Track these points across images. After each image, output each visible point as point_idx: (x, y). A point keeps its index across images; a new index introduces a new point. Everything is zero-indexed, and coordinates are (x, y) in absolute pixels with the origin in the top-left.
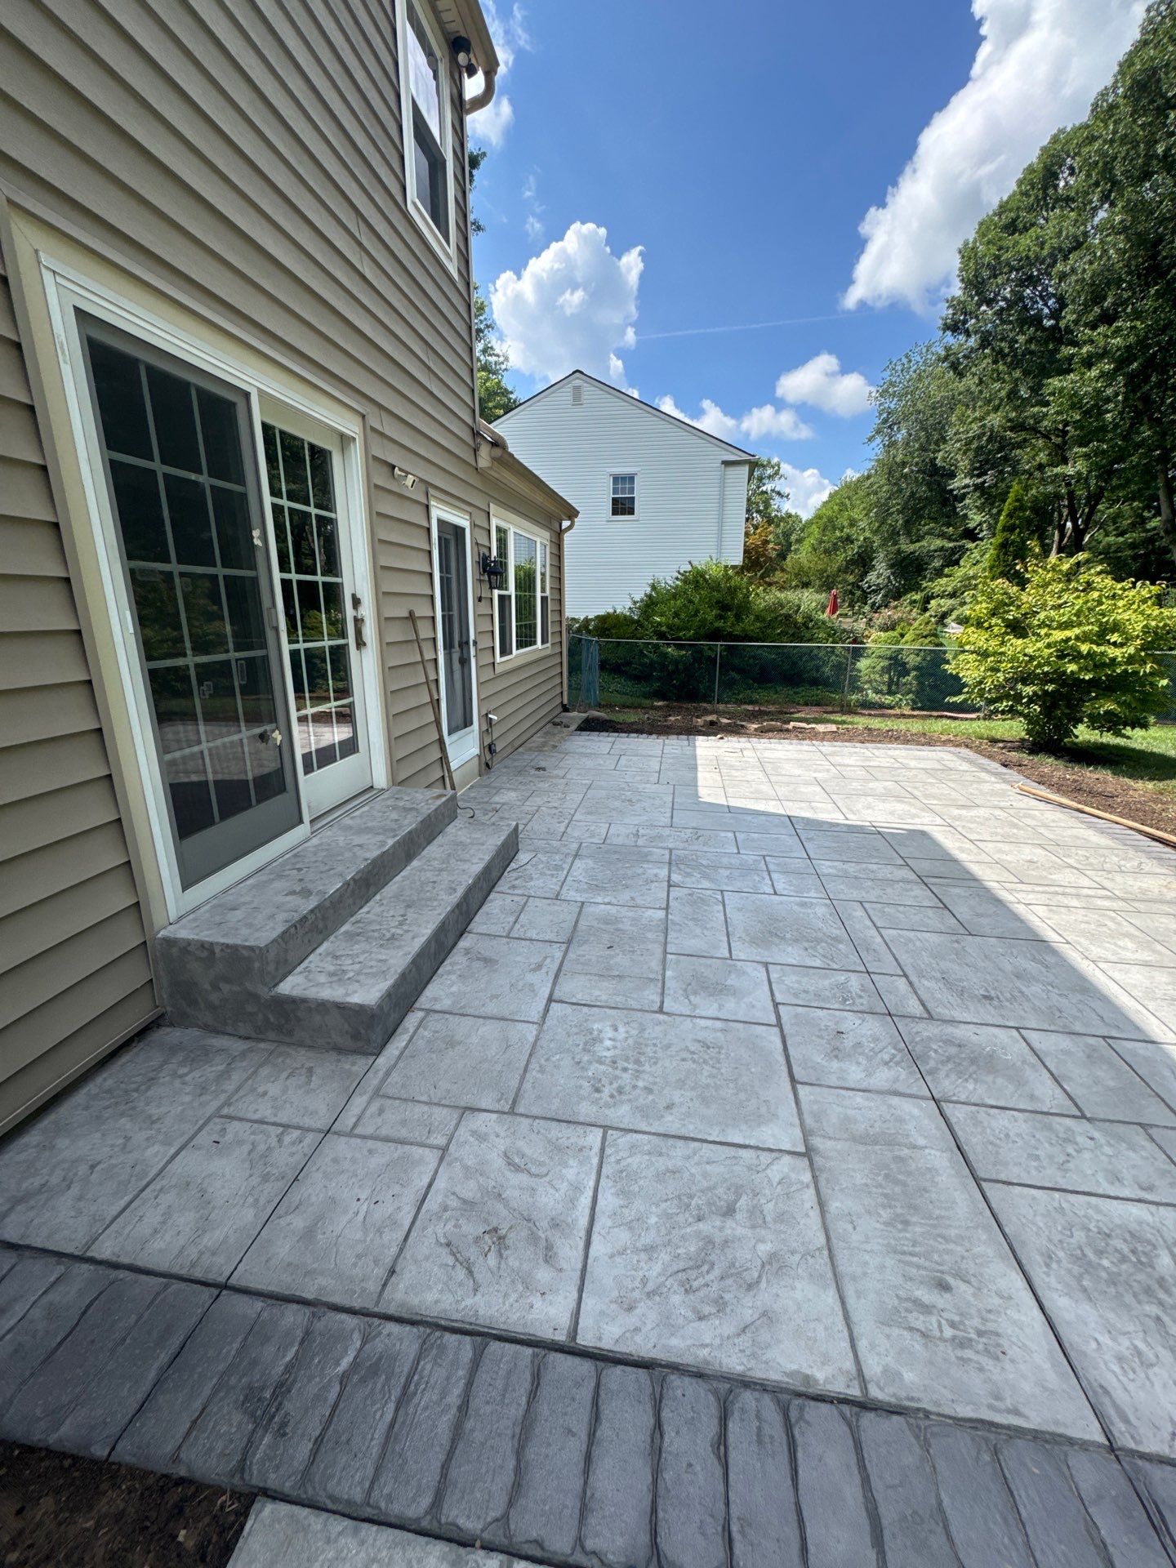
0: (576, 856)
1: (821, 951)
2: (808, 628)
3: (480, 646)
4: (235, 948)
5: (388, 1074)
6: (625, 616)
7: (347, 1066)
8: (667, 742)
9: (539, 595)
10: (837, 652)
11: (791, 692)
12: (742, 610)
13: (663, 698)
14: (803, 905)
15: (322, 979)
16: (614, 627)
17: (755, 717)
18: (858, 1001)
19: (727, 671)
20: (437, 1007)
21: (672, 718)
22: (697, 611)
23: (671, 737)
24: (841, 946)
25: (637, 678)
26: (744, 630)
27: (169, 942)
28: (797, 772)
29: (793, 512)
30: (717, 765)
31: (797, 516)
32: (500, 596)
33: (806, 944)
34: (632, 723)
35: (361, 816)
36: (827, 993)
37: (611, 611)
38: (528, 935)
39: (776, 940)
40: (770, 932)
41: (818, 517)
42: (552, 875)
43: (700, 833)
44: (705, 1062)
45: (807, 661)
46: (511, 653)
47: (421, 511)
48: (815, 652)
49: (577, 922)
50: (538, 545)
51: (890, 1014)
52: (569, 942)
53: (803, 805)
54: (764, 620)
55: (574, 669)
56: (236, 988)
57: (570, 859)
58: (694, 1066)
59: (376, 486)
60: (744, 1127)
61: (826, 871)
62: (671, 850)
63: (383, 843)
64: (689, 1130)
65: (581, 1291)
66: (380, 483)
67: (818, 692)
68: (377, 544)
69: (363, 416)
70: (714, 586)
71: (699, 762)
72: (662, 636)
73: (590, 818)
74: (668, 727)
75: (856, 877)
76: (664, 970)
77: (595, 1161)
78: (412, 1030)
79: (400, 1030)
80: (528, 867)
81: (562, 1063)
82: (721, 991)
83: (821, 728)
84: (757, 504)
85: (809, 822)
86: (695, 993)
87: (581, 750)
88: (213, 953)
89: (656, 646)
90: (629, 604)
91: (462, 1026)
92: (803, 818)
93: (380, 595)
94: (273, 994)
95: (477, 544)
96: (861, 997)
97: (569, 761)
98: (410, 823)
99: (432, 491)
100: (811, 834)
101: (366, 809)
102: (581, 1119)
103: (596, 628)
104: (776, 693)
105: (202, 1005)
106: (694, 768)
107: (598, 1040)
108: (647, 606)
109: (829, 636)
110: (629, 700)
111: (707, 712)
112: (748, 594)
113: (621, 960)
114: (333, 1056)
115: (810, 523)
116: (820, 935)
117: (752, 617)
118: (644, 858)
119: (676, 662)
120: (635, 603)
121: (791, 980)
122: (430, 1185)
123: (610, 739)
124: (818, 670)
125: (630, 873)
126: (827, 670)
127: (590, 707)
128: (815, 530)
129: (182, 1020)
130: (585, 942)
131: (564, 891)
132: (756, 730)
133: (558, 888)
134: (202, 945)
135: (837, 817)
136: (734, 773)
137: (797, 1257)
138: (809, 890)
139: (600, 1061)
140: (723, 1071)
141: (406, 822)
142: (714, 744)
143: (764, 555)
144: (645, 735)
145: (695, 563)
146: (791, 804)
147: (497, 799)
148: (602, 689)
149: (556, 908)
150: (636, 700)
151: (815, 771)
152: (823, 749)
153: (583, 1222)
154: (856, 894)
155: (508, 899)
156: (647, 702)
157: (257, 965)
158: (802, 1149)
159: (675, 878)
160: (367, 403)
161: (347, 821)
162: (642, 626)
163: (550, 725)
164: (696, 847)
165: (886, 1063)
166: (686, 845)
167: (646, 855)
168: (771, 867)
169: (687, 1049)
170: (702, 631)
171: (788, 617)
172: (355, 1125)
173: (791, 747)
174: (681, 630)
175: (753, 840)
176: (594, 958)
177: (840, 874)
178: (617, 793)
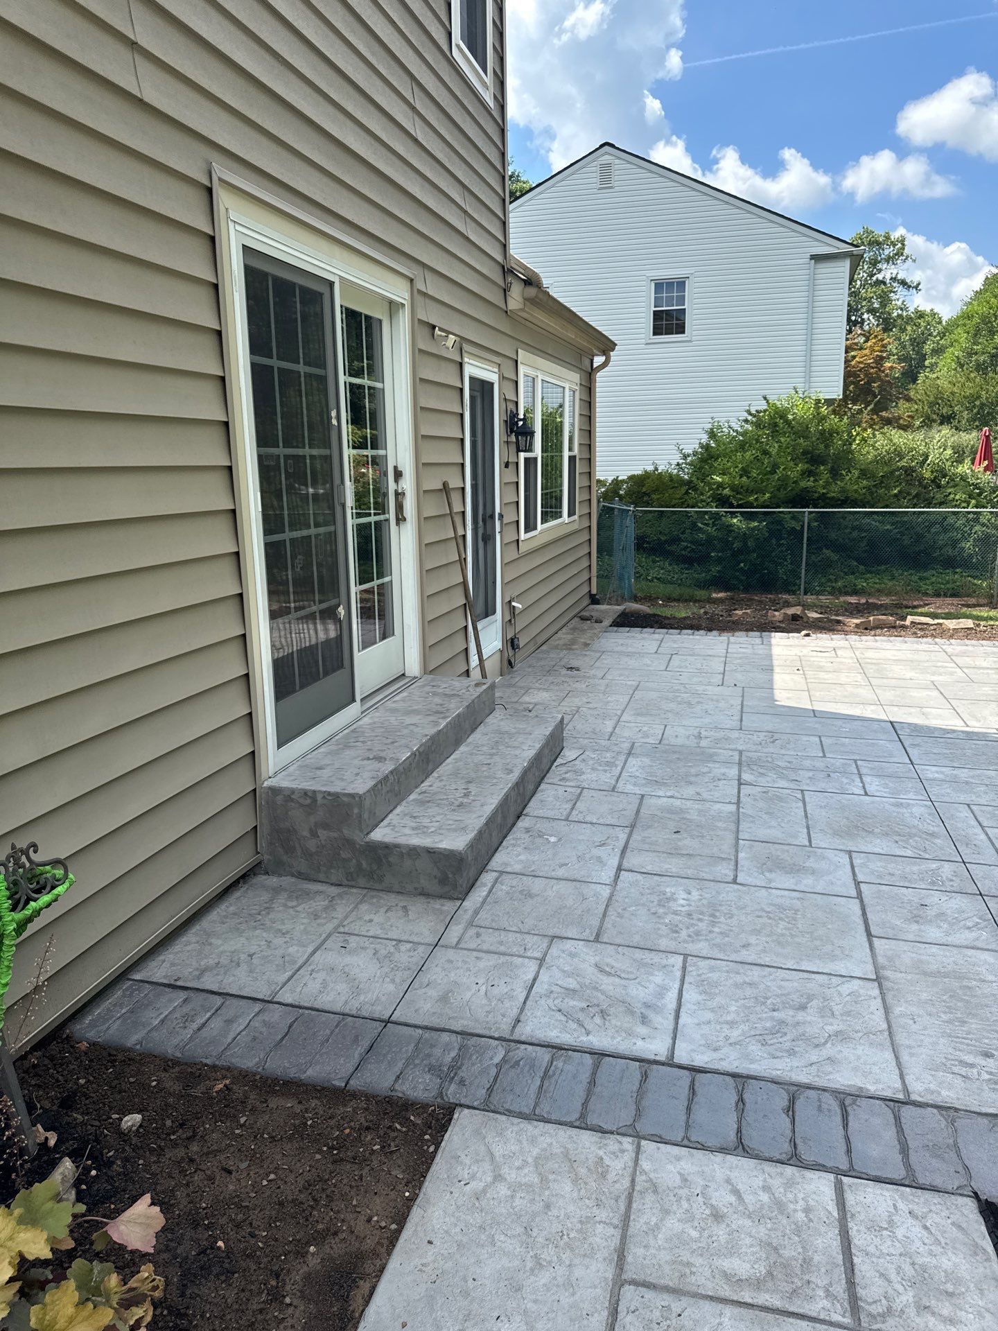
0: (629, 754)
1: (914, 844)
2: (939, 486)
3: (506, 520)
4: (336, 796)
5: (476, 912)
6: (671, 475)
7: (438, 906)
8: (732, 639)
9: (566, 454)
10: (982, 520)
11: (915, 578)
12: (841, 462)
13: (726, 588)
14: (900, 805)
15: (407, 831)
16: (656, 491)
17: (859, 611)
18: (947, 883)
19: (820, 549)
20: (509, 869)
21: (739, 612)
22: (775, 467)
23: (737, 634)
24: (938, 841)
25: (688, 561)
26: (843, 490)
27: (275, 791)
28: (909, 675)
29: (926, 307)
30: (800, 667)
31: (933, 314)
32: (526, 460)
33: (897, 838)
34: (685, 618)
35: (403, 700)
36: (915, 877)
37: (650, 468)
38: (588, 819)
39: (864, 834)
40: (858, 825)
41: (967, 316)
42: (606, 771)
43: (777, 736)
44: (781, 919)
45: (937, 533)
46: (535, 528)
47: (454, 369)
48: (951, 520)
49: (638, 811)
50: (567, 390)
51: (981, 894)
52: (633, 826)
53: (913, 710)
54: (873, 476)
55: (605, 548)
56: (335, 835)
57: (623, 758)
58: (770, 921)
59: (420, 351)
60: (818, 962)
61: (931, 776)
62: (741, 752)
63: (436, 723)
64: (766, 960)
65: (674, 1039)
66: (423, 347)
67: (957, 577)
68: (420, 411)
69: (412, 280)
70: (800, 430)
71: (775, 663)
72: (723, 501)
73: (640, 719)
74: (733, 622)
75: (967, 783)
76: (737, 851)
77: (678, 974)
78: (489, 885)
79: (478, 883)
80: (577, 762)
81: (639, 912)
82: (798, 870)
83: (951, 624)
84: (870, 300)
85: (917, 730)
86: (770, 871)
87: (619, 648)
88: (314, 800)
89: (716, 517)
90: (676, 458)
91: (537, 885)
92: (910, 724)
93: (421, 465)
94: (367, 840)
95: (505, 399)
96: (952, 880)
97: (607, 660)
98: (456, 709)
99: (466, 347)
100: (918, 740)
101: (404, 694)
102: (662, 949)
103: (630, 493)
104: (893, 578)
105: (299, 852)
106: (770, 669)
107: (672, 898)
108: (703, 460)
109: (971, 497)
110: (676, 591)
111: (788, 604)
112: (851, 439)
113: (687, 843)
114: (422, 899)
115: (953, 324)
116: (914, 831)
117: (856, 473)
118: (710, 758)
119: (744, 537)
120: (685, 457)
121: (877, 865)
122: (535, 980)
123: (656, 636)
124: (954, 547)
125: (693, 771)
126: (968, 545)
127: (623, 599)
128: (962, 336)
129: (277, 868)
130: (649, 827)
131: (620, 784)
132: (857, 626)
133: (614, 783)
134: (305, 793)
135: (956, 724)
136: (823, 675)
137: (860, 1035)
138: (907, 792)
139: (675, 913)
140: (800, 926)
141: (452, 706)
142: (796, 642)
143: (879, 378)
144: (702, 632)
145: (772, 399)
146: (896, 709)
147: (526, 699)
148: (638, 576)
149: (614, 799)
150: (687, 591)
151: (934, 674)
152: (949, 649)
153: (672, 1005)
154: (963, 798)
155: (561, 790)
156: (701, 594)
157: (356, 811)
158: (874, 977)
159: (746, 777)
160: (413, 265)
161: (390, 704)
162: (695, 489)
163: (577, 619)
164: (772, 750)
165: (969, 928)
166: (760, 747)
167: (711, 756)
168: (863, 771)
169: (763, 910)
170: (782, 494)
171: (909, 471)
172: (458, 943)
173: (904, 646)
174: (752, 492)
175: (843, 745)
176: (660, 841)
177: (948, 779)
178: (671, 695)
